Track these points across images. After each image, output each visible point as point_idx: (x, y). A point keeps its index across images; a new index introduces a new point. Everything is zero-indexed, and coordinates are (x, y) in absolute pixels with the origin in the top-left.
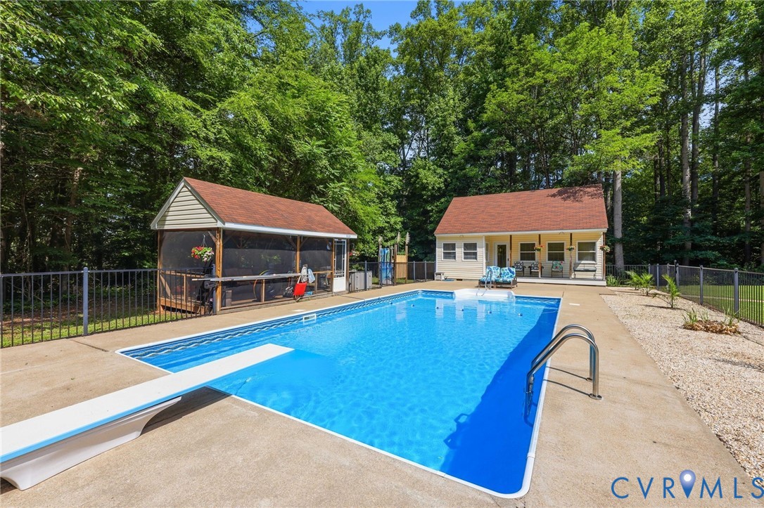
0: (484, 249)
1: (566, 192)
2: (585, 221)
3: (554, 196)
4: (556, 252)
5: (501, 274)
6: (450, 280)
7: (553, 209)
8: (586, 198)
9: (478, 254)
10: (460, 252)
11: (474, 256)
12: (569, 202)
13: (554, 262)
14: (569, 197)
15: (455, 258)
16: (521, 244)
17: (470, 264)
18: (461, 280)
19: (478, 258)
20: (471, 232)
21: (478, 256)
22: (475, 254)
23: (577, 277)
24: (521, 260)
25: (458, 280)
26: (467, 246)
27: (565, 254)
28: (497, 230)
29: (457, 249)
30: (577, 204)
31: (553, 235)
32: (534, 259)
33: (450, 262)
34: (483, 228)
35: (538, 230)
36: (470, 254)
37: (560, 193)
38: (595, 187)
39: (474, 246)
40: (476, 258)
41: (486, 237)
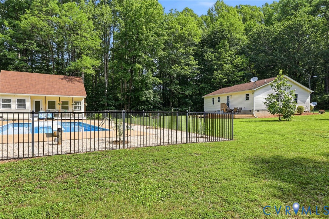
0: (30, 103)
1: (67, 78)
2: (78, 93)
3: (62, 79)
4: (65, 105)
6: (7, 120)
7: (64, 86)
8: (76, 82)
9: (26, 106)
10: (14, 104)
12: (69, 83)
13: (65, 110)
14: (69, 81)
15: (10, 107)
16: (48, 101)
17: (22, 111)
18: (15, 120)
19: (26, 108)
20: (23, 93)
21: (26, 107)
22: (25, 105)
24: (48, 109)
25: (12, 120)
26: (19, 101)
27: (69, 107)
28: (36, 93)
29: (12, 102)
30: (73, 84)
31: (65, 98)
32: (55, 109)
33: (7, 110)
34: (29, 91)
35: (59, 95)
36: (21, 105)
37: (65, 78)
38: (79, 78)
39: (24, 101)
40: (25, 108)
41: (31, 97)
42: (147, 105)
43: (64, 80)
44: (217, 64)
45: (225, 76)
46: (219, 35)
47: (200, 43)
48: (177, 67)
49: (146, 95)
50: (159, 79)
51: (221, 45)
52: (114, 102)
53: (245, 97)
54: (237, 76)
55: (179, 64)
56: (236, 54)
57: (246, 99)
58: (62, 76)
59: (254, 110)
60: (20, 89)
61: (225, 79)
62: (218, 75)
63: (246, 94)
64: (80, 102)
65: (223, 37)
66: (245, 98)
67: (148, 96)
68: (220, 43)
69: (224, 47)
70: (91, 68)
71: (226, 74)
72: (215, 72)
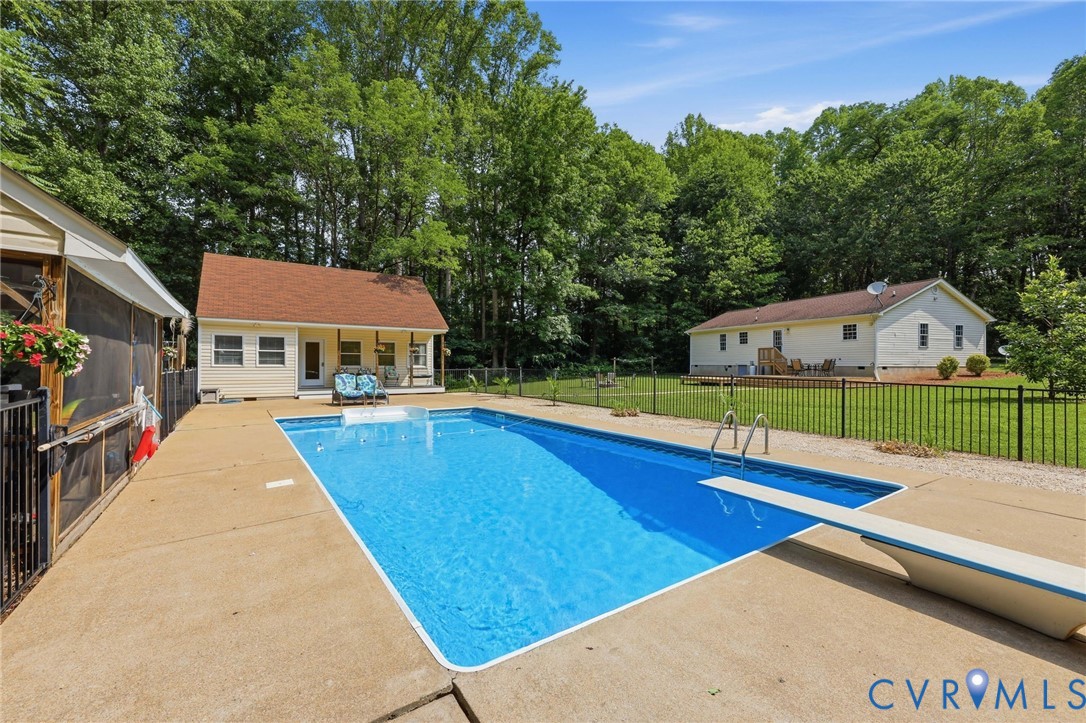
0: (297, 347)
1: (386, 280)
2: (424, 319)
3: (374, 281)
4: (386, 354)
5: (357, 385)
6: (232, 401)
7: (383, 300)
8: (412, 291)
9: (286, 356)
10: (251, 350)
11: (280, 358)
12: (396, 293)
13: (387, 367)
14: (393, 287)
15: (240, 361)
16: (342, 343)
17: (272, 371)
18: (254, 399)
19: (286, 362)
20: (278, 320)
22: (282, 355)
23: (415, 384)
25: (246, 399)
26: (264, 342)
27: (396, 358)
28: (315, 319)
29: (244, 346)
30: (406, 297)
32: (359, 364)
33: (229, 371)
34: (295, 314)
35: (376, 325)
36: (271, 355)
37: (382, 280)
38: (417, 280)
39: (280, 343)
40: (283, 362)
41: (300, 329)
42: (551, 352)
43: (382, 286)
44: (713, 254)
45: (735, 283)
46: (714, 187)
47: (670, 206)
48: (626, 259)
49: (553, 326)
50: (589, 288)
51: (720, 212)
52: (474, 344)
53: (842, 332)
54: (761, 284)
55: (630, 253)
56: (753, 234)
57: (845, 338)
58: (374, 275)
59: (876, 366)
60: (267, 306)
61: (734, 289)
62: (719, 281)
63: (845, 326)
64: (425, 345)
65: (722, 194)
66: (842, 336)
67: (560, 329)
68: (717, 206)
69: (728, 215)
70: (451, 253)
71: (736, 279)
72: (711, 272)
